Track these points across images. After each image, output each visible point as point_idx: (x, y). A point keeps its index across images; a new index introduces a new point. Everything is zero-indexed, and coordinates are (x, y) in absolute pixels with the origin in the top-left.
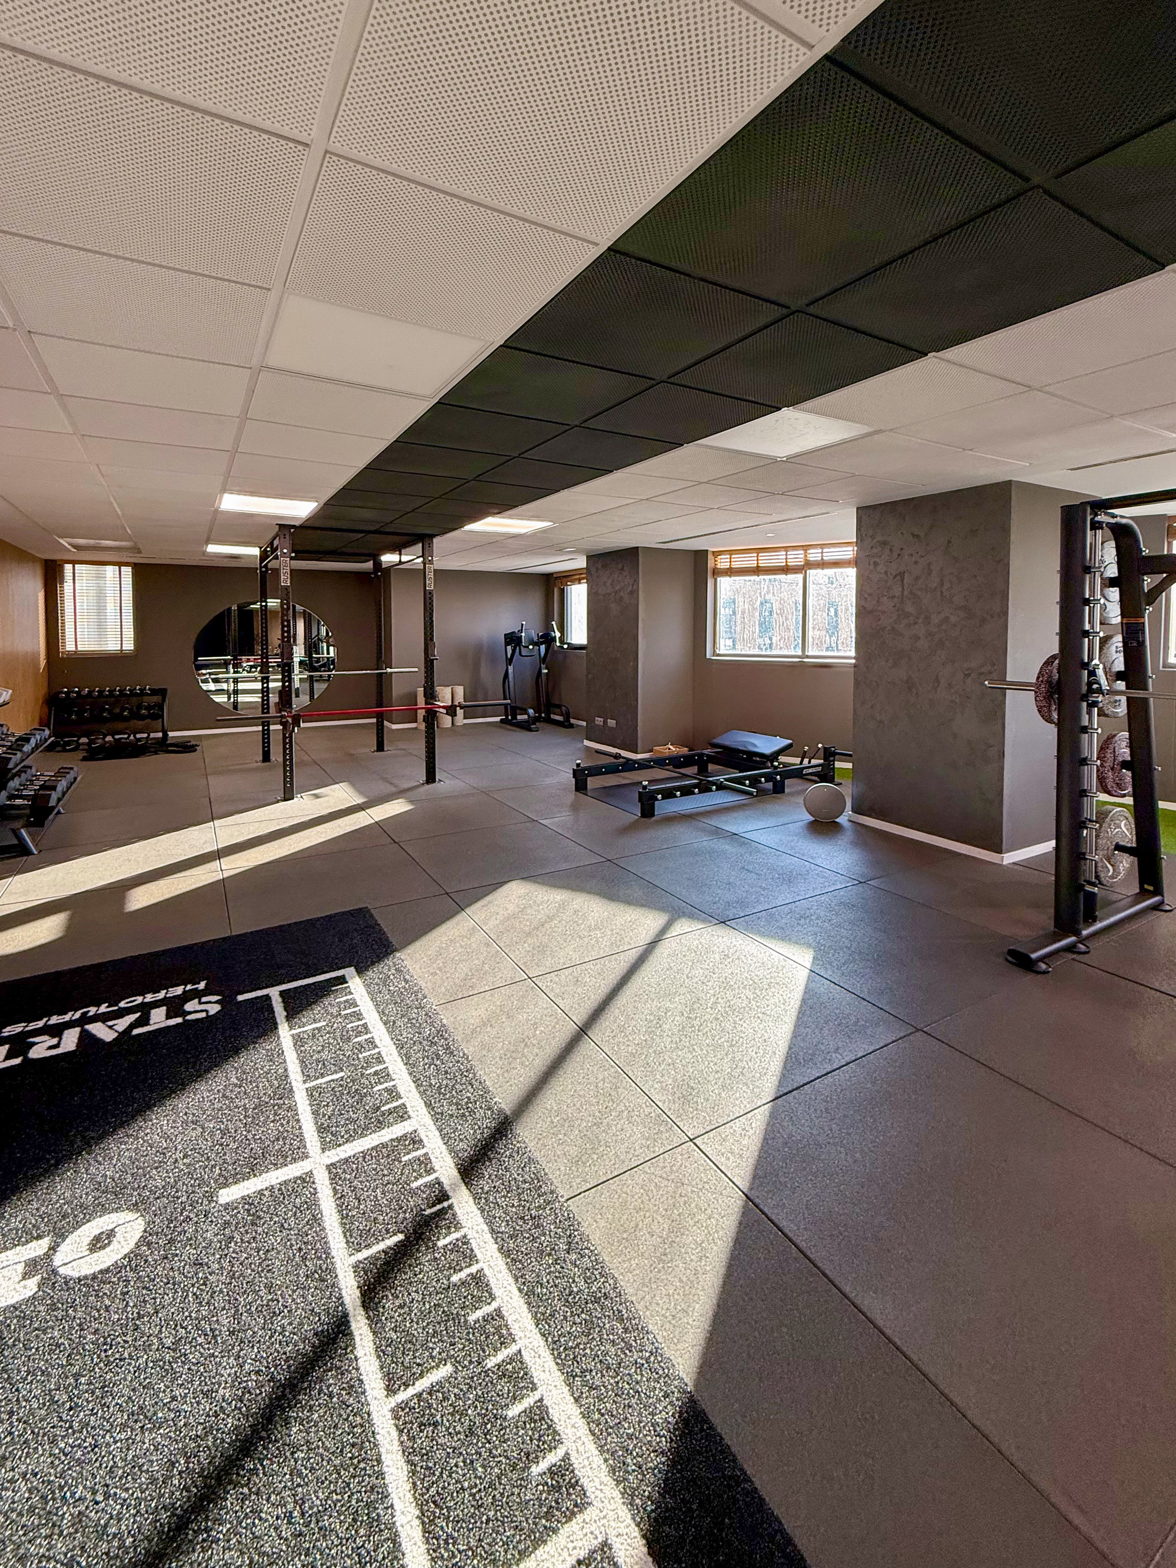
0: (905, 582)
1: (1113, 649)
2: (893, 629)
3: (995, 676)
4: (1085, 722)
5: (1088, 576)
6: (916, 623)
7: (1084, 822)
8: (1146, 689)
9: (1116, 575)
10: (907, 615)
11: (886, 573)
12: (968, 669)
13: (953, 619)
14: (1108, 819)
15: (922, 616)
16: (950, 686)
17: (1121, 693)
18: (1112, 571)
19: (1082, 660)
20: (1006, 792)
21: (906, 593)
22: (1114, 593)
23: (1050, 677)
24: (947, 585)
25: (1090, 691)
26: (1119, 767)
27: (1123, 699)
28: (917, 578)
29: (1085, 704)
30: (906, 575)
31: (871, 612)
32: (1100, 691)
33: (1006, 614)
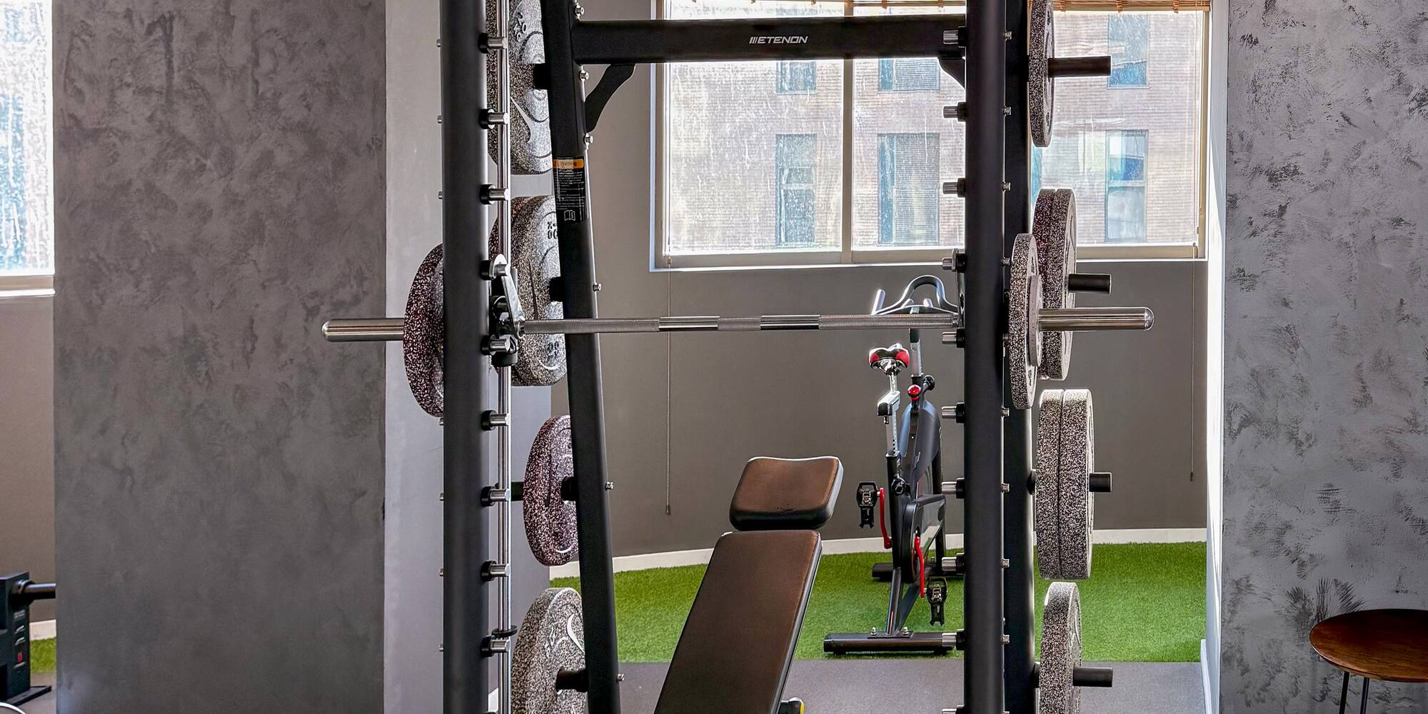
0: (176, 45)
1: (544, 228)
2: (150, 188)
3: (364, 309)
4: (490, 402)
5: (484, 57)
6: (202, 168)
7: (487, 642)
8: (589, 314)
9: (543, 61)
10: (180, 145)
11: (128, 15)
12: (315, 294)
13: (282, 158)
14: (544, 622)
15: (216, 149)
16: (279, 345)
17: (553, 327)
18: (536, 53)
19: (480, 256)
20: (390, 606)
21: (177, 79)
22: (540, 100)
23: (431, 300)
24: (266, 63)
25: (498, 328)
26: (556, 496)
27: (559, 338)
28: (201, 39)
29: (487, 360)
30: (177, 27)
31: (95, 134)
32: (509, 327)
33: (378, 145)
